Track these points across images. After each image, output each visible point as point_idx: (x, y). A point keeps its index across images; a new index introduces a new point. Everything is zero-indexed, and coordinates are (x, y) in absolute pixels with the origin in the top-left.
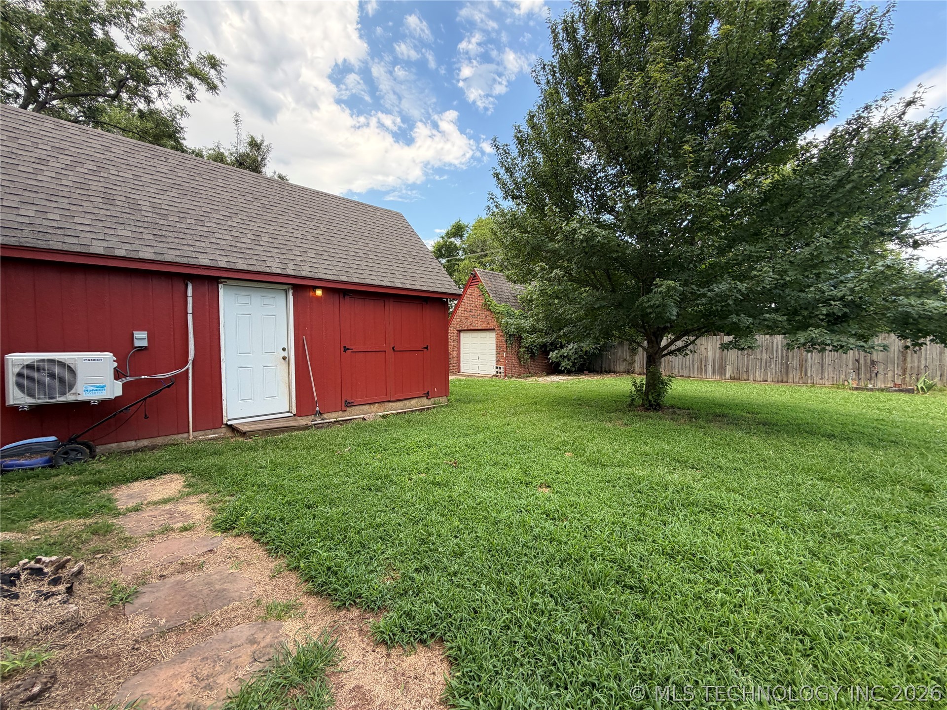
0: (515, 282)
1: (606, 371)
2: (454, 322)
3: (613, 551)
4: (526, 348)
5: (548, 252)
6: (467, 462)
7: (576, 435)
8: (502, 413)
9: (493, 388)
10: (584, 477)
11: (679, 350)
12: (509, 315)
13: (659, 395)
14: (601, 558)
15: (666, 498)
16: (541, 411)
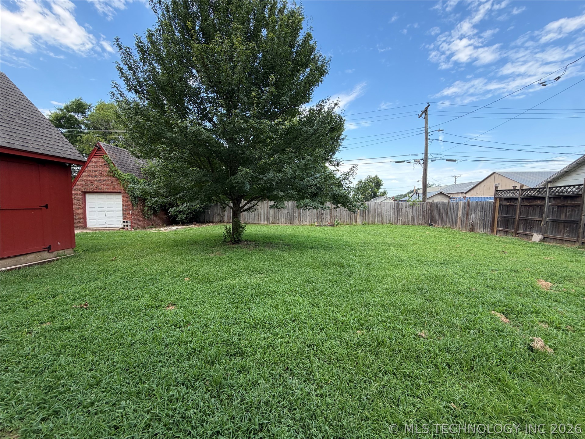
0: (139, 158)
1: (207, 222)
2: (78, 184)
3: (222, 336)
4: (149, 207)
5: (167, 139)
6: (99, 301)
7: (192, 265)
8: (131, 256)
9: (121, 238)
10: (199, 292)
11: (249, 208)
12: (133, 182)
13: (240, 235)
14: (215, 343)
15: (249, 294)
16: (164, 252)
